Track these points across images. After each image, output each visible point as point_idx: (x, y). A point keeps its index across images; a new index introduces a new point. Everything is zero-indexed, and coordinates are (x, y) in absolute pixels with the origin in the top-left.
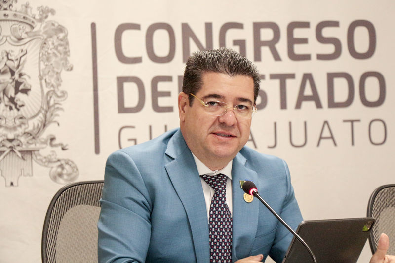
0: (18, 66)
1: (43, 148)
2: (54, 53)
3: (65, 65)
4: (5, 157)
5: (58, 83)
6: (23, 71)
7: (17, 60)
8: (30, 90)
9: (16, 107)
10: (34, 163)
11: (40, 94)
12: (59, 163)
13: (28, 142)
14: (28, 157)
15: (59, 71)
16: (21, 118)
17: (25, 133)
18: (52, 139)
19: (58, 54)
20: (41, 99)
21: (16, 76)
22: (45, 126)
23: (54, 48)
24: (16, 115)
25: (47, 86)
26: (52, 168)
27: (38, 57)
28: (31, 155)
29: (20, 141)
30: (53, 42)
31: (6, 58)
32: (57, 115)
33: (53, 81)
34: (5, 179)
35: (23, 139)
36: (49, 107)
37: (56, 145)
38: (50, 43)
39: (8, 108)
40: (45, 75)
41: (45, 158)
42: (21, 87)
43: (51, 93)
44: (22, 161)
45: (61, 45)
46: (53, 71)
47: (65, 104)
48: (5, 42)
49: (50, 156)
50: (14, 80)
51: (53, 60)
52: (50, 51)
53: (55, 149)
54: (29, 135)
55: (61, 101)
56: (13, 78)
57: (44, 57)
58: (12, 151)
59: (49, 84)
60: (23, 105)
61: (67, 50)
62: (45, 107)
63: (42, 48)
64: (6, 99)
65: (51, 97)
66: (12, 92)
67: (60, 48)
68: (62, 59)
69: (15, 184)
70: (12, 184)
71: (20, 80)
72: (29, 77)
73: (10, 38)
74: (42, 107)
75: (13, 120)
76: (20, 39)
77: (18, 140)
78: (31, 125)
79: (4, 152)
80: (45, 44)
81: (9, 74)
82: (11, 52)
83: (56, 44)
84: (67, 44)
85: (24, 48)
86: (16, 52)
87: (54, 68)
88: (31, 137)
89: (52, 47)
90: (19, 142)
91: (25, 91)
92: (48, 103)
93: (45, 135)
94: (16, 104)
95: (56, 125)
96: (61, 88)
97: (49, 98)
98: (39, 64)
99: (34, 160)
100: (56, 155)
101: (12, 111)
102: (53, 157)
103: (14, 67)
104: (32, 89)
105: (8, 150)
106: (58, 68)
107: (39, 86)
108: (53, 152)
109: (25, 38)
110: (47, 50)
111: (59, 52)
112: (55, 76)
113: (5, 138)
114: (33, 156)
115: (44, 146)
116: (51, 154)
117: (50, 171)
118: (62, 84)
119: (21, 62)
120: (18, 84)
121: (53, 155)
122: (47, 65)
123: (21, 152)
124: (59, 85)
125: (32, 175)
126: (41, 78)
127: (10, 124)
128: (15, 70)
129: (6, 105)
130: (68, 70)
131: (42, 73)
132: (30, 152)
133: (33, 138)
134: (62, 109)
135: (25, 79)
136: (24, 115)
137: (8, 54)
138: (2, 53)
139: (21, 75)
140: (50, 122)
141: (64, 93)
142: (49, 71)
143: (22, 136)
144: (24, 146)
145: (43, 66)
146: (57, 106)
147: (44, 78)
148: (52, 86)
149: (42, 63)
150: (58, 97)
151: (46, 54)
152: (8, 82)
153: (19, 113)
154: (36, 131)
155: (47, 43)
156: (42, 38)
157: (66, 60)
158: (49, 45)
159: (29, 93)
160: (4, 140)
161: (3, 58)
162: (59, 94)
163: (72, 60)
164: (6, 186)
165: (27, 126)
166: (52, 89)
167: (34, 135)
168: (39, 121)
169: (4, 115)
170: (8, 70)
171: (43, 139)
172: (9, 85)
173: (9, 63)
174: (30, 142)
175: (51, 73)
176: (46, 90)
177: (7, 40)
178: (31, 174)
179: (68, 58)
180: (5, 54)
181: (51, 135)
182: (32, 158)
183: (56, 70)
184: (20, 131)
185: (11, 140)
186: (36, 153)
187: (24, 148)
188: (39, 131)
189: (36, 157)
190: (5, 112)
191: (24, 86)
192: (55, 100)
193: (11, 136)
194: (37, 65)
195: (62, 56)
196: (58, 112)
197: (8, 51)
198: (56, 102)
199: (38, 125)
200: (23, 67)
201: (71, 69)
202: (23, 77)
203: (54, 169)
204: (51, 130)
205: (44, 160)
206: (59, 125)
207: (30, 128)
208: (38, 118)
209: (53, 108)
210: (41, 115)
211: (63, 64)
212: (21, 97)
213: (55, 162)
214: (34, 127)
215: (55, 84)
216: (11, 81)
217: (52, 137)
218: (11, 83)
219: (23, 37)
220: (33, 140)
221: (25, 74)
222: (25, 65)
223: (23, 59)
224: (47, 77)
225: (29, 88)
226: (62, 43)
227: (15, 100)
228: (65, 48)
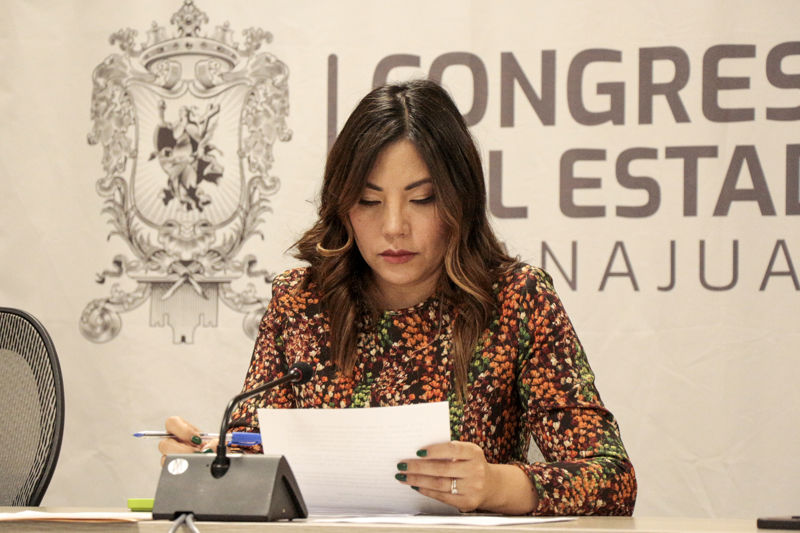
0: (204, 133)
1: (237, 278)
2: (266, 111)
3: (280, 131)
4: (174, 292)
5: (268, 163)
6: (212, 143)
7: (202, 122)
8: (220, 175)
9: (198, 206)
10: (221, 303)
11: (239, 183)
12: (259, 306)
13: (213, 267)
14: (211, 293)
15: (270, 142)
16: (205, 225)
17: (209, 251)
18: (252, 263)
19: (271, 112)
20: (239, 192)
21: (200, 151)
22: (242, 239)
23: (265, 102)
24: (197, 219)
25: (250, 170)
26: (248, 313)
27: (238, 117)
28: (218, 289)
29: (202, 265)
30: (265, 90)
31: (185, 120)
32: (263, 221)
33: (260, 160)
34: (173, 330)
35: (205, 262)
36: (251, 207)
37: (255, 274)
38: (261, 92)
39: (185, 207)
40: (248, 149)
41: (239, 295)
42: (207, 171)
43: (256, 180)
44: (202, 300)
45: (277, 96)
46: (262, 142)
47: (275, 201)
48: (186, 92)
49: (246, 292)
50: (195, 157)
51: (264, 121)
52: (259, 108)
53: (254, 280)
54: (216, 255)
55: (271, 195)
56: (195, 154)
57: (250, 116)
58: (187, 282)
59: (254, 164)
60: (208, 203)
61: (286, 105)
62: (244, 206)
63: (248, 101)
64: (183, 191)
65: (255, 188)
66: (191, 180)
67: (276, 102)
68: (276, 121)
69: (188, 339)
70: (183, 339)
71: (206, 159)
72: (221, 153)
73: (194, 85)
74: (240, 206)
75: (192, 229)
76: (209, 87)
77: (198, 263)
78: (221, 237)
79: (174, 283)
80: (253, 94)
81: (189, 148)
82: (193, 110)
83: (270, 95)
84: (287, 93)
85: (215, 102)
86: (201, 109)
87: (263, 136)
88: (219, 258)
89: (263, 99)
90: (198, 266)
91: (213, 178)
92: (250, 198)
93: (240, 256)
94: (197, 200)
95: (258, 237)
96: (271, 173)
97: (252, 190)
98: (240, 129)
99: (222, 300)
100: (255, 292)
101: (191, 212)
102: (250, 295)
103: (197, 135)
104: (225, 174)
105: (182, 280)
106: (269, 137)
107: (238, 169)
108: (251, 285)
109: (219, 85)
110: (254, 104)
111: (273, 108)
112: (264, 151)
113: (177, 259)
114: (221, 292)
115: (239, 274)
116: (248, 289)
117: (244, 320)
118: (274, 165)
119: (210, 125)
120: (202, 165)
121: (250, 291)
122: (252, 132)
123: (200, 283)
124: (269, 167)
125: (216, 326)
126: (241, 155)
127: (187, 235)
128: (197, 140)
129: (182, 202)
130: (284, 140)
131: (243, 146)
132: (215, 285)
133: (223, 260)
134: (270, 209)
135: (214, 157)
136: (210, 220)
137: (188, 113)
138: (181, 111)
139: (207, 149)
140: (251, 233)
141: (275, 180)
142: (256, 143)
143: (204, 256)
144: (207, 274)
145: (246, 134)
146: (263, 204)
147: (247, 155)
148: (259, 169)
149: (245, 127)
150: (267, 188)
151: (254, 111)
152: (187, 162)
153: (202, 216)
154: (227, 249)
155: (256, 93)
156: (249, 84)
157: (283, 122)
158: (259, 96)
159: (221, 180)
160: (175, 263)
161: (181, 120)
162: (268, 183)
163: (292, 122)
164: (174, 343)
165: (213, 239)
166: (258, 174)
167: (223, 255)
168: (234, 230)
169: (178, 219)
170: (189, 140)
171: (237, 261)
172: (189, 167)
173: (191, 129)
174: (217, 267)
175: (258, 146)
176: (249, 176)
177: (188, 89)
178: (214, 323)
179: (286, 119)
180: (185, 113)
181: (250, 256)
182: (218, 294)
183: (266, 139)
184: (202, 247)
185: (186, 263)
186: (225, 286)
187: (207, 277)
188: (232, 248)
189: (225, 293)
190: (179, 213)
191: (212, 168)
192: (260, 194)
193: (187, 256)
194: (236, 132)
195: (277, 115)
196: (264, 215)
197: (189, 108)
198: (262, 197)
199: (232, 237)
200: (212, 135)
201: (290, 139)
202: (211, 153)
203: (251, 316)
204: (251, 247)
205: (237, 300)
206: (263, 237)
207: (218, 243)
208: (232, 225)
209: (256, 208)
210: (238, 220)
211: (278, 129)
212: (205, 187)
213: (253, 303)
214: (225, 240)
215: (263, 166)
216: (191, 159)
217: (251, 259)
218: (191, 164)
219: (214, 82)
220: (223, 264)
221: (214, 148)
222: (216, 133)
223: (212, 120)
224: (251, 154)
225: (219, 171)
226: (279, 92)
227: (197, 193)
228: (283, 102)
